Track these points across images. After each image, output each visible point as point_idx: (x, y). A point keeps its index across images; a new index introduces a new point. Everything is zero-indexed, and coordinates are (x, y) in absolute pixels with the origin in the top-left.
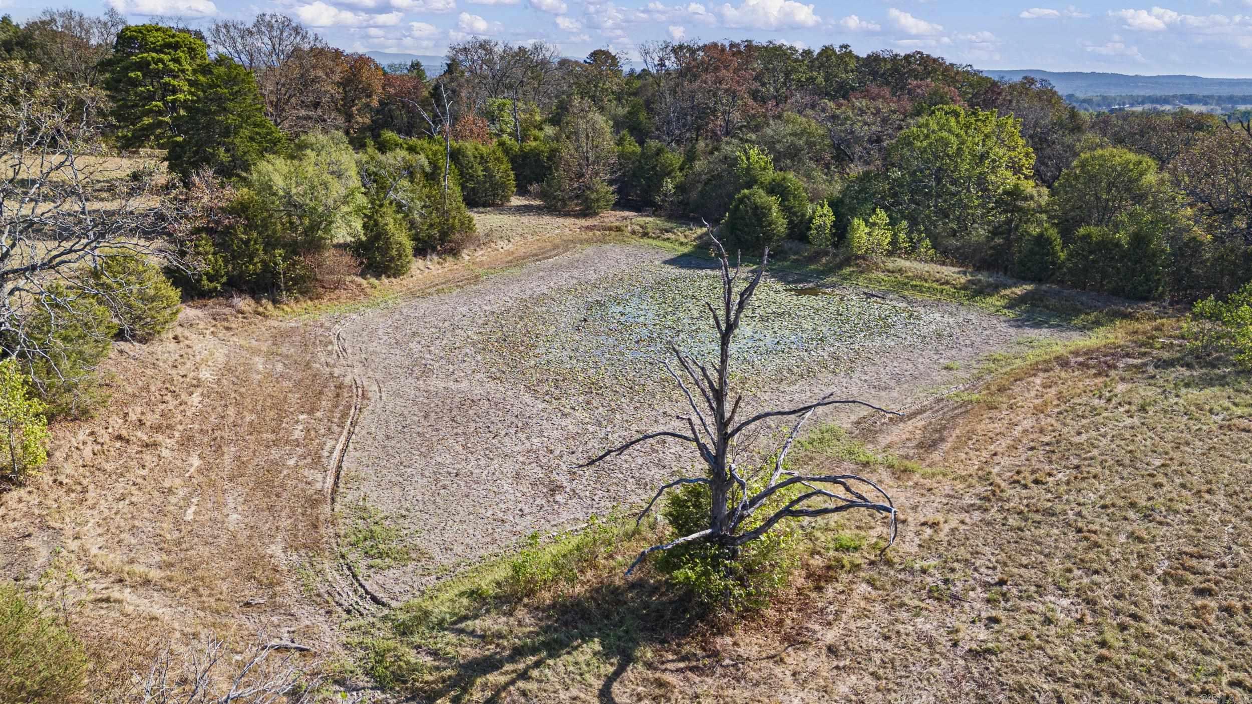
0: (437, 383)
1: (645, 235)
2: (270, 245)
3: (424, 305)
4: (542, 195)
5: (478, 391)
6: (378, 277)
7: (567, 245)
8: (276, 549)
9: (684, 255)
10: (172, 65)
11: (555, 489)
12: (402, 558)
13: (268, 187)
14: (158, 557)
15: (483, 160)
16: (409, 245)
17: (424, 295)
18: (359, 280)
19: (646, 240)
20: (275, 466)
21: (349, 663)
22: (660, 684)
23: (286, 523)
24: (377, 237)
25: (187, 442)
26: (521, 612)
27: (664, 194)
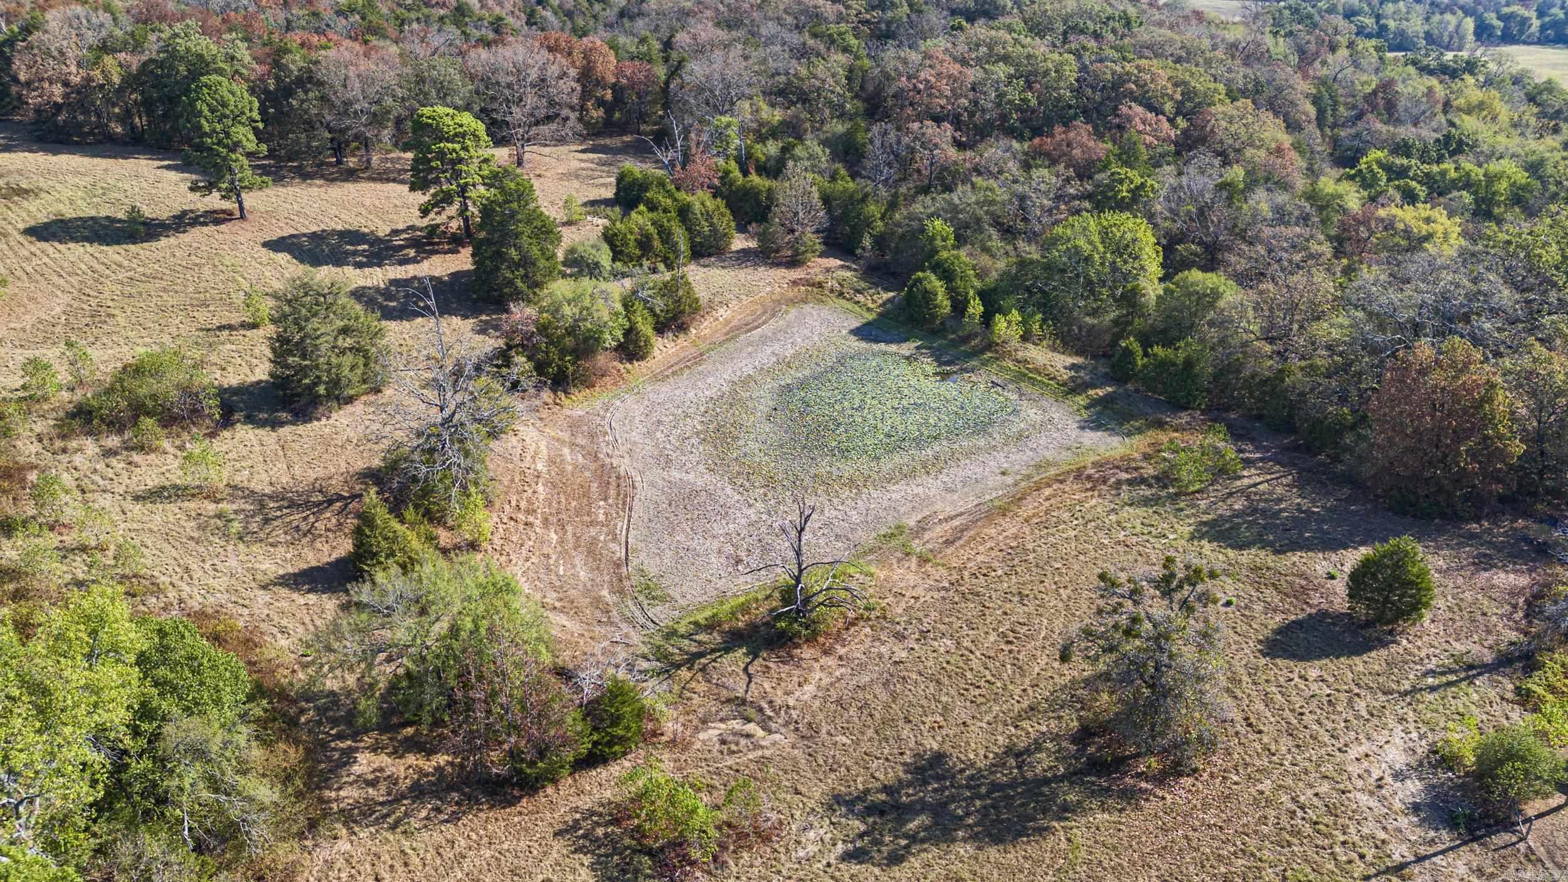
0: (676, 475)
1: (841, 294)
2: (562, 354)
3: (665, 389)
4: (758, 237)
5: (700, 483)
6: (631, 361)
7: (774, 307)
8: (605, 593)
9: (867, 325)
10: (462, 154)
11: (739, 561)
12: (664, 599)
14: (555, 595)
15: (709, 216)
16: (650, 330)
18: (618, 365)
20: (595, 540)
21: (646, 651)
22: (767, 667)
23: (607, 578)
24: (631, 336)
26: (715, 634)
27: (864, 249)
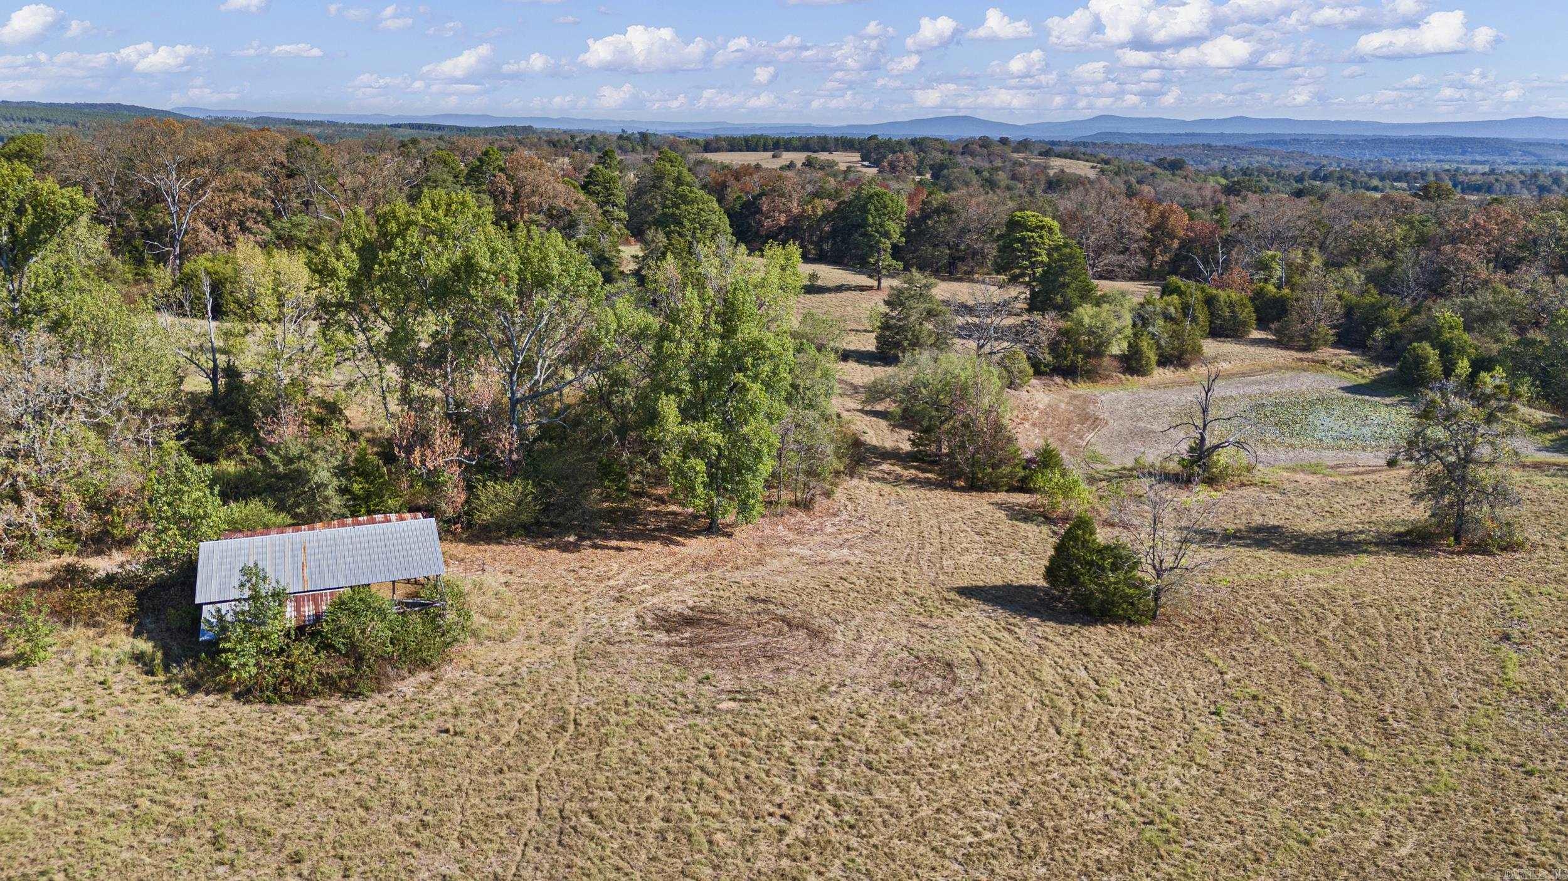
1: (1342, 368)
2: (1076, 352)
4: (1276, 332)
6: (1132, 375)
7: (1274, 369)
9: (1361, 385)
10: (1038, 240)
12: (1105, 463)
13: (1080, 323)
15: (1231, 305)
16: (1153, 358)
17: (1156, 387)
18: (1121, 375)
19: (1342, 373)
20: (1066, 436)
24: (1136, 353)
25: (1034, 425)
27: (1374, 339)
